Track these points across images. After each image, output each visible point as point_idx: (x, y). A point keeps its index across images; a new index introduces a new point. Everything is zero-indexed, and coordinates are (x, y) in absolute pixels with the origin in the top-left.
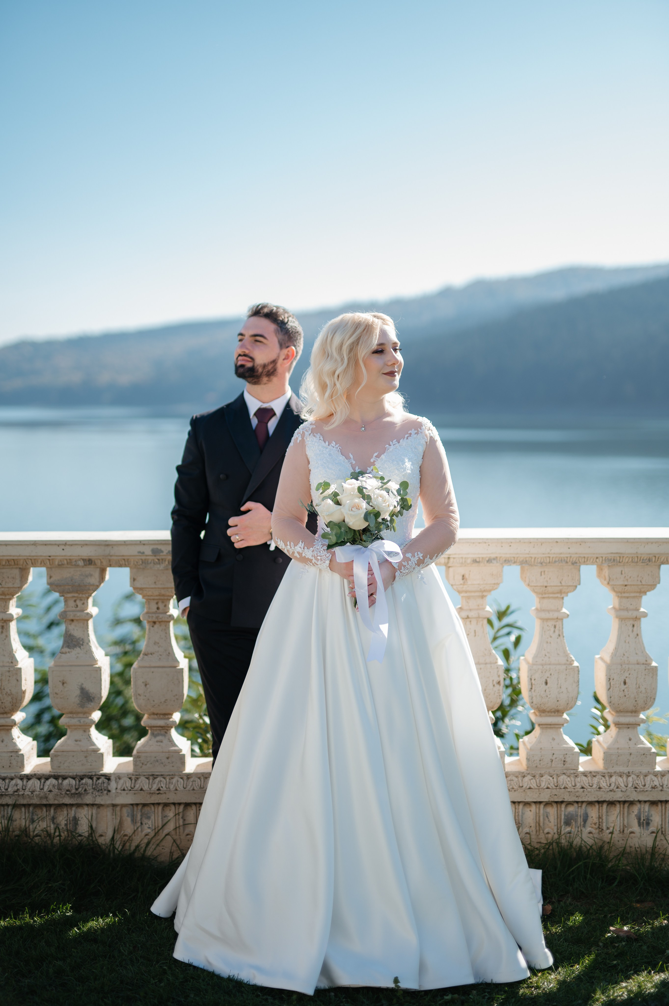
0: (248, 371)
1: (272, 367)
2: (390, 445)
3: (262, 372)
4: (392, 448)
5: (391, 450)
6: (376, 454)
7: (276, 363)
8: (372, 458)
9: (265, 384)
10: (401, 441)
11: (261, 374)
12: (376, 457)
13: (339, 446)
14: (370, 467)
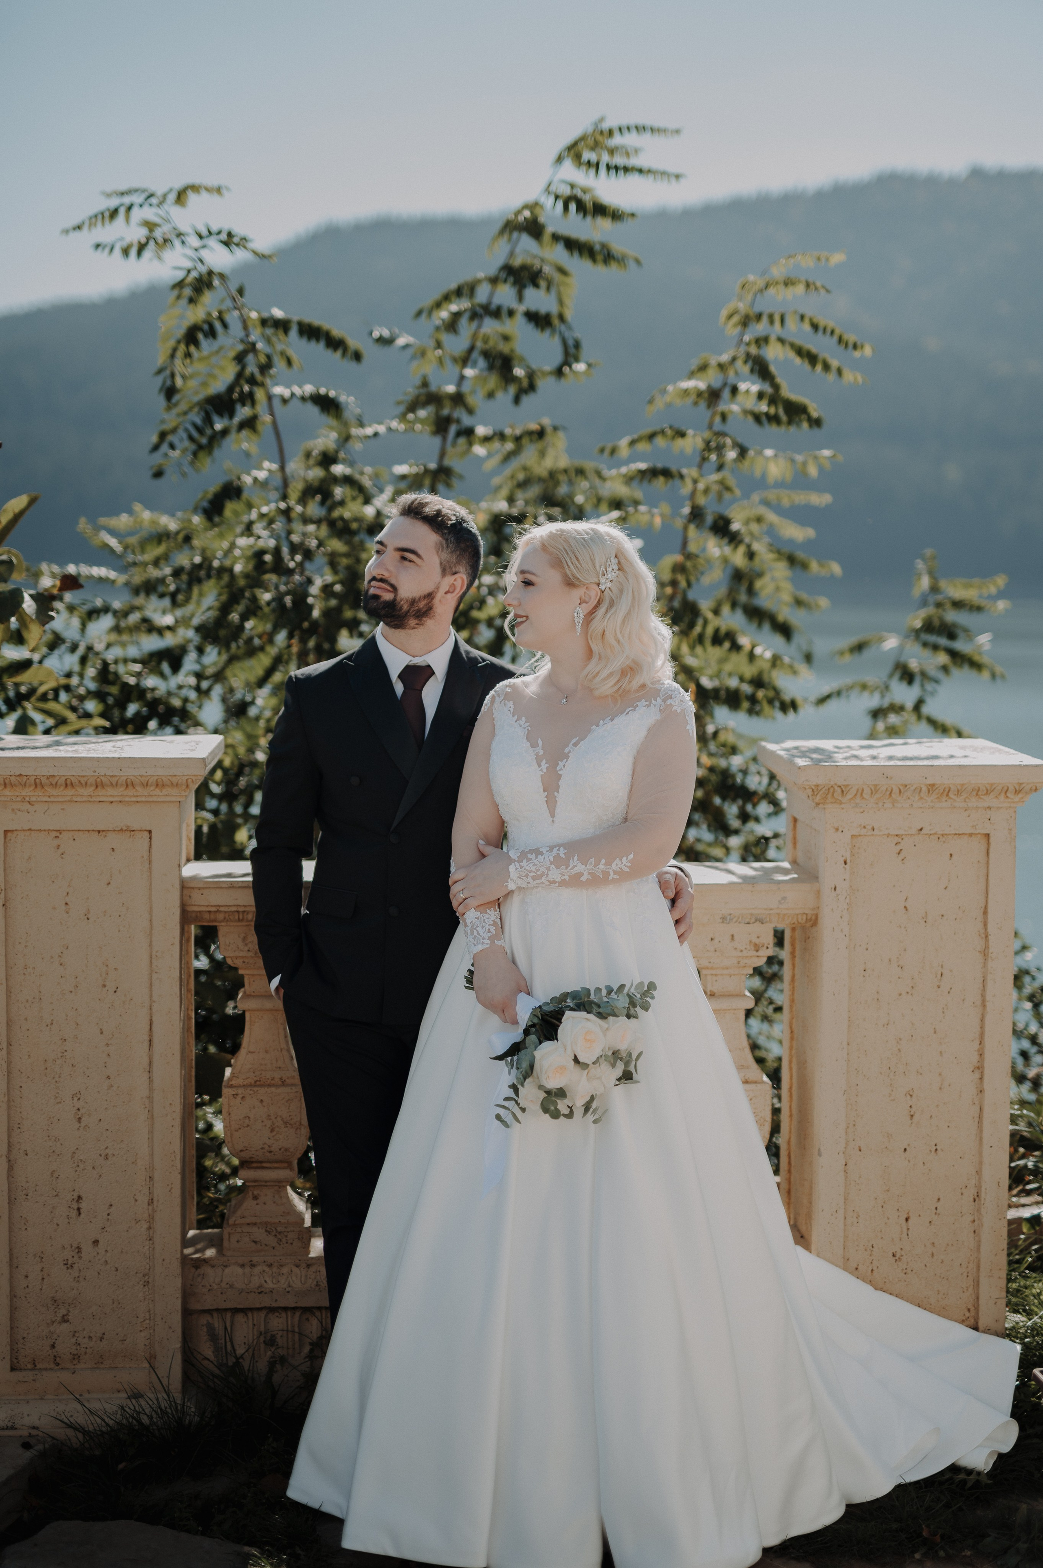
2: (598, 726)
4: (601, 729)
5: (598, 733)
8: (566, 746)
12: (573, 745)
13: (529, 725)
14: (561, 761)
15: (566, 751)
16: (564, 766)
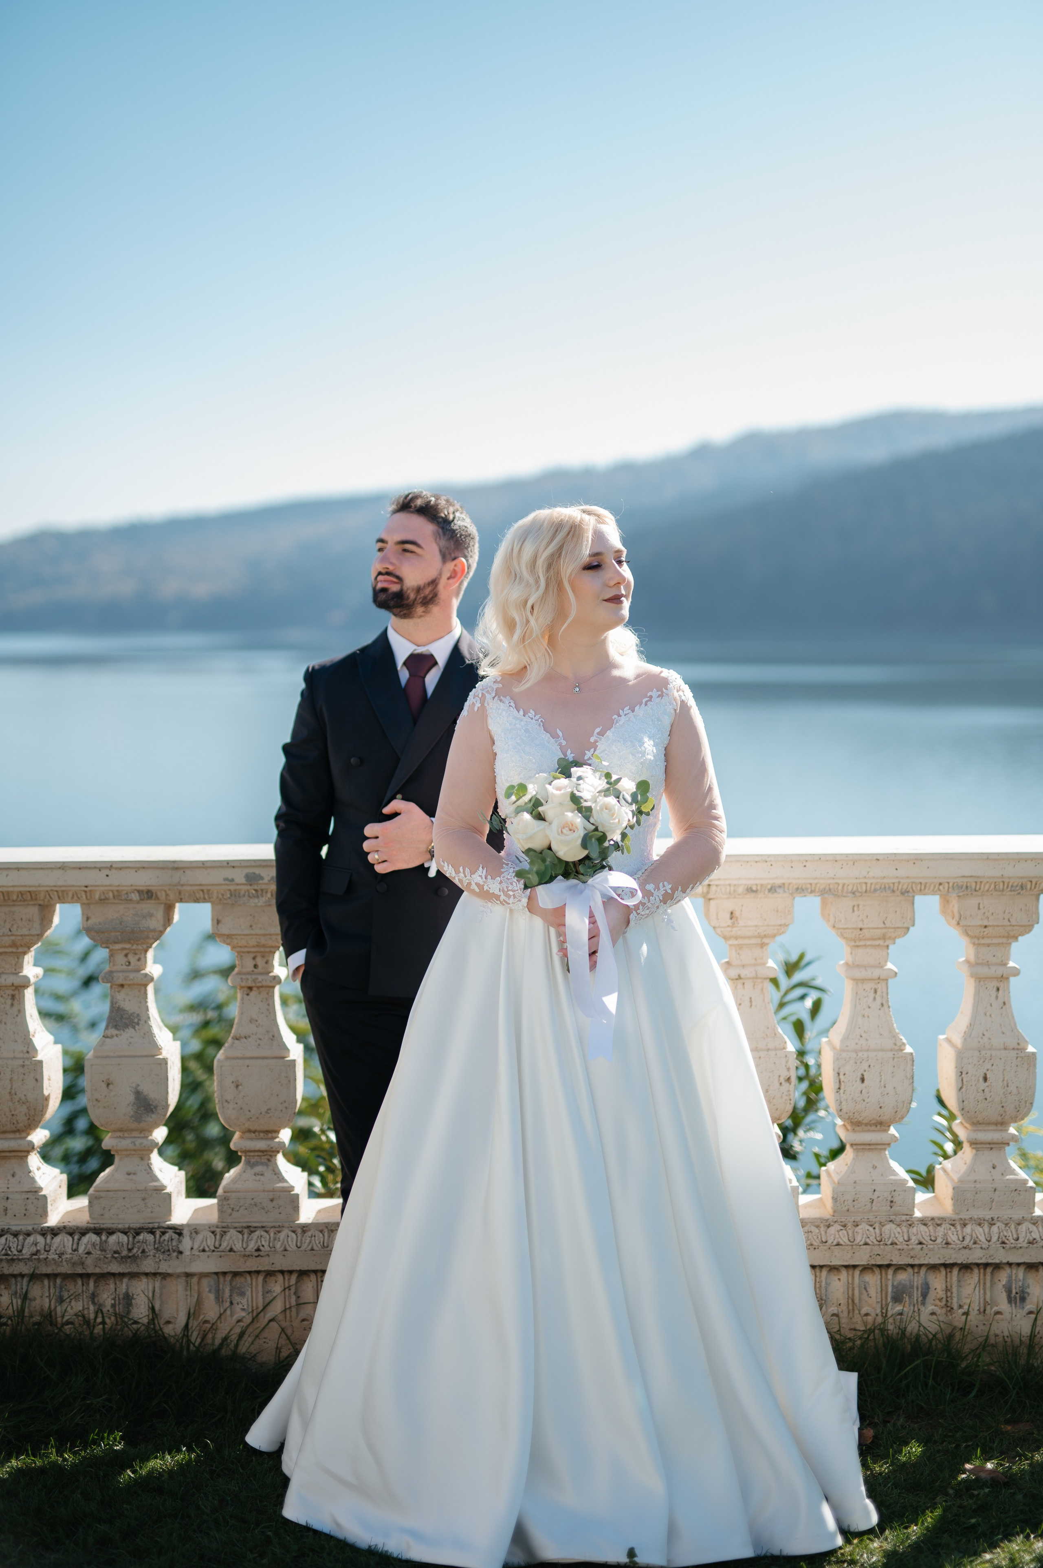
0: (393, 599)
1: (431, 592)
2: (619, 716)
3: (415, 599)
4: (623, 719)
5: (621, 723)
6: (598, 730)
7: (436, 585)
8: (592, 735)
9: (421, 616)
10: (637, 708)
11: (414, 603)
12: (598, 734)
13: (541, 717)
14: (589, 750)
15: (593, 739)
16: (593, 755)
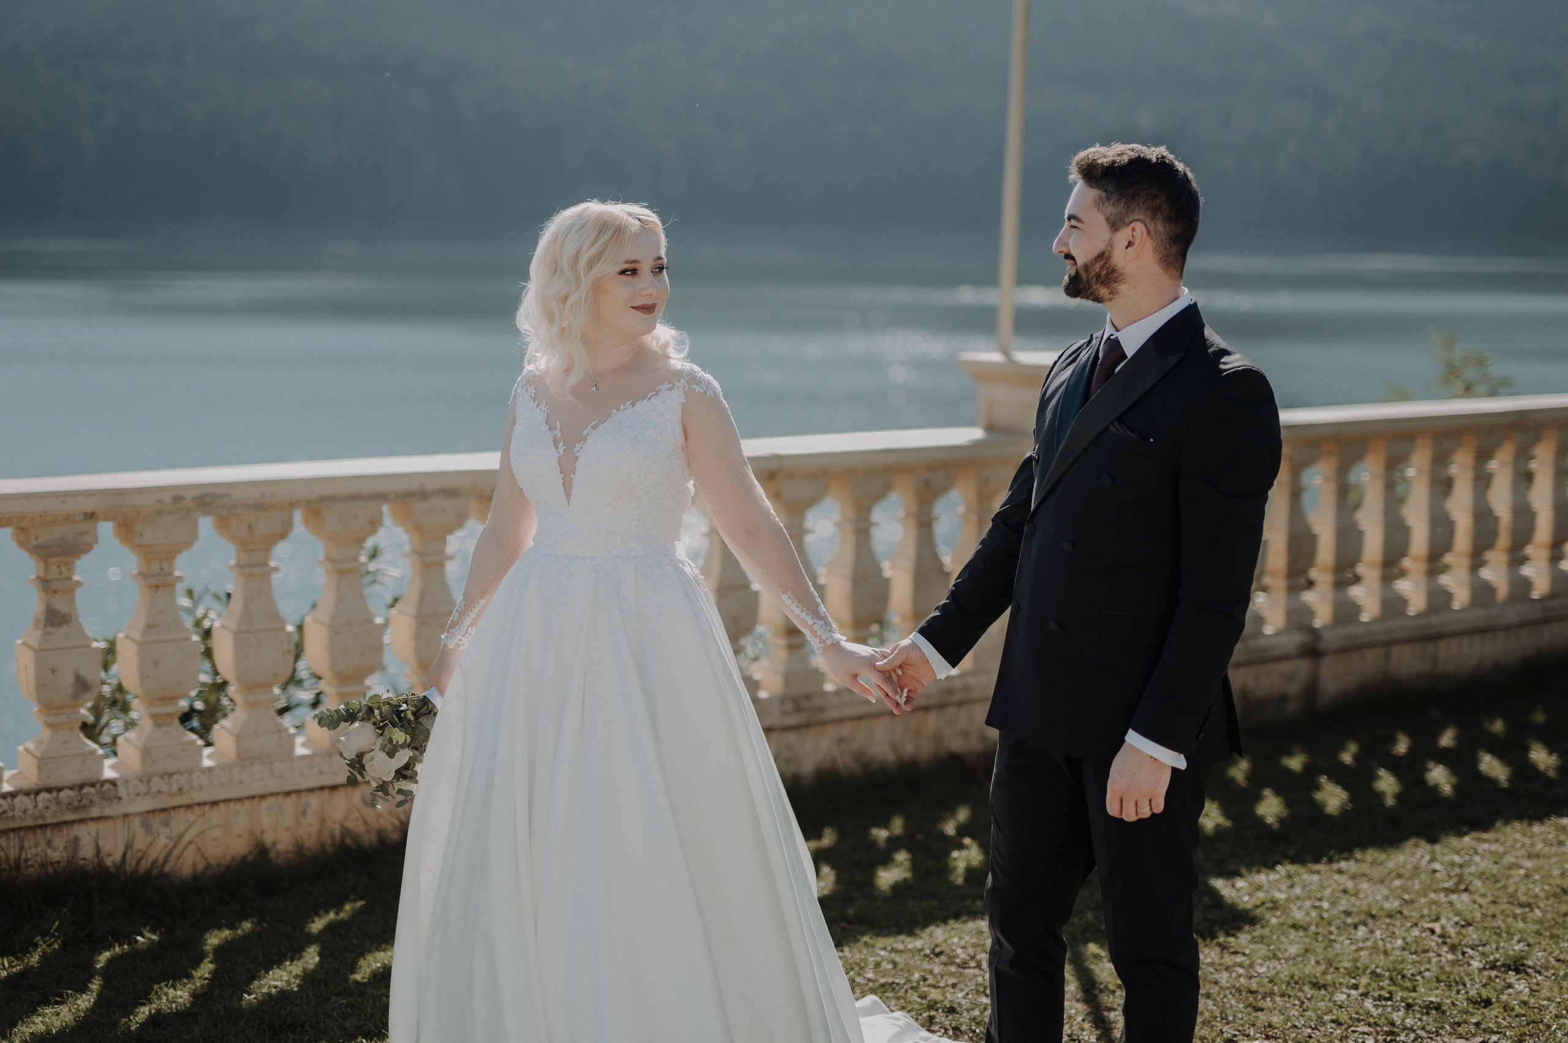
2: (619, 410)
4: (621, 414)
10: (639, 403)
12: (592, 427)
13: (548, 409)
14: (579, 443)
15: (585, 433)
16: (582, 447)
